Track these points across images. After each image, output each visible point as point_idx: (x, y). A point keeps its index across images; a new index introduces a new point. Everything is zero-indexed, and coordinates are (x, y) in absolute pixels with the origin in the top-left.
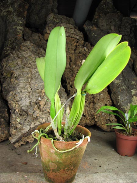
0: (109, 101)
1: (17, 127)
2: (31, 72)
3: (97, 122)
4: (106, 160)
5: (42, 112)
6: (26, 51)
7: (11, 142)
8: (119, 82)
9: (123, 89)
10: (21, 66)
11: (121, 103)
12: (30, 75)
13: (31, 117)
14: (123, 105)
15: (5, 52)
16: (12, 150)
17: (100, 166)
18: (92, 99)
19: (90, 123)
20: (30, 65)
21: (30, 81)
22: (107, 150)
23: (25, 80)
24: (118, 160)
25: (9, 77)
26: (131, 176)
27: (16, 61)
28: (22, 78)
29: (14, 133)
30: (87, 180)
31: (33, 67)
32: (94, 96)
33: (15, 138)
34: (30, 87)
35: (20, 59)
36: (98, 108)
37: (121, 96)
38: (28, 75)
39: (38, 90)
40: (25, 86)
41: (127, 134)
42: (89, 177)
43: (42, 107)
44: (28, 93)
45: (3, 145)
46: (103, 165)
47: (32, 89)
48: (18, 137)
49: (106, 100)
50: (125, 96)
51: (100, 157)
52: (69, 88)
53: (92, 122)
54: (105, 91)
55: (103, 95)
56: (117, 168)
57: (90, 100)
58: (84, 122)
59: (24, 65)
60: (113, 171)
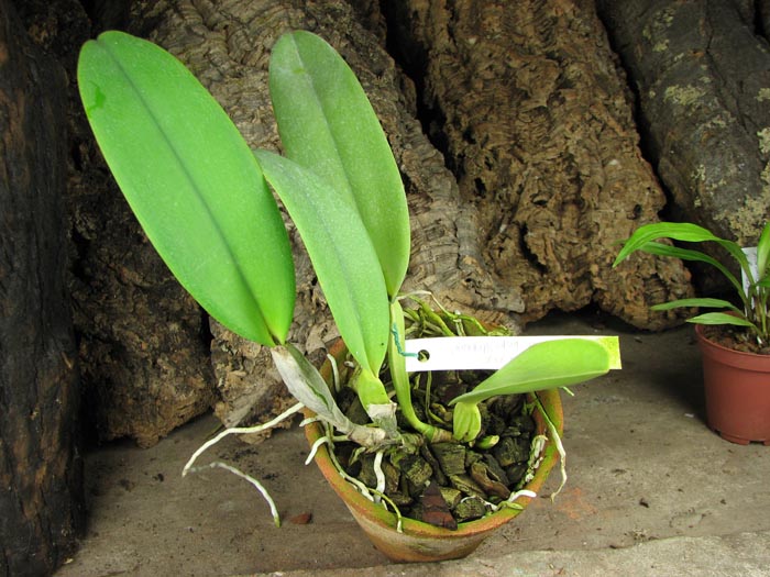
0: (649, 189)
1: (247, 355)
3: (603, 292)
4: (667, 470)
7: (227, 424)
8: (696, 95)
9: (719, 130)
10: (225, 66)
11: (708, 197)
13: (303, 301)
14: (724, 207)
15: (144, 5)
16: (237, 457)
17: (644, 504)
18: (572, 189)
19: (570, 298)
22: (660, 419)
23: (252, 133)
24: (720, 463)
27: (199, 46)
29: (234, 385)
32: (578, 174)
33: (242, 407)
35: (218, 35)
36: (602, 227)
37: (707, 164)
38: (265, 104)
41: (757, 342)
42: (605, 567)
45: (191, 438)
46: (653, 496)
48: (253, 399)
49: (636, 188)
50: (729, 160)
51: (635, 458)
52: (458, 145)
53: (579, 292)
54: (627, 146)
55: (620, 167)
56: (721, 506)
57: (564, 194)
58: (544, 298)
59: (239, 60)
60: (707, 521)
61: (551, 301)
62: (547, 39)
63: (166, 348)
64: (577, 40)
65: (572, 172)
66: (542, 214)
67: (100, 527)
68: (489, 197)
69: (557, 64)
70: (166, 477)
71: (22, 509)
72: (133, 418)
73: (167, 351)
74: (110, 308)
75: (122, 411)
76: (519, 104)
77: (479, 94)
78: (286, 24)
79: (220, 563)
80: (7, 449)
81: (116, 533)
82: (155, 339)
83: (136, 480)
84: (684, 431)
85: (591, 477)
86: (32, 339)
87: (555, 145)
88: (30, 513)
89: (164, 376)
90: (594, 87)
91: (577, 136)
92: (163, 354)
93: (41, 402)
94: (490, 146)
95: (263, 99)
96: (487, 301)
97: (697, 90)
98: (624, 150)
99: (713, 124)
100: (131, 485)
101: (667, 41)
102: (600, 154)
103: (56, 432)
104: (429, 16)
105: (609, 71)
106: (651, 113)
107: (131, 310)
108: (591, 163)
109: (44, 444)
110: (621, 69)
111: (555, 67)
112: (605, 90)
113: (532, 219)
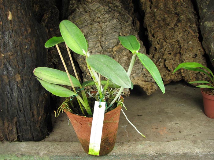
0: (200, 49)
2: (101, 27)
3: (184, 77)
4: (189, 124)
6: (93, 3)
10: (89, 22)
11: (213, 52)
12: (99, 31)
15: (71, 6)
17: (180, 132)
18: (179, 50)
19: (176, 78)
20: (99, 19)
21: (101, 38)
22: (193, 111)
23: (94, 38)
26: (211, 144)
27: (83, 17)
28: (91, 37)
30: (159, 149)
31: (103, 21)
32: (181, 46)
34: (100, 45)
35: (88, 14)
36: (185, 60)
39: (108, 48)
40: (95, 45)
42: (161, 146)
44: (99, 52)
46: (183, 130)
47: (103, 48)
49: (196, 49)
51: (182, 120)
52: (151, 38)
53: (179, 77)
54: (194, 38)
55: (192, 44)
56: (200, 134)
57: (177, 51)
58: (169, 78)
59: (92, 20)
60: (194, 137)
61: (170, 79)
62: (175, 9)
64: (183, 9)
65: (179, 45)
66: (170, 56)
67: (55, 130)
68: (157, 51)
69: (177, 16)
71: (36, 125)
76: (167, 27)
77: (156, 24)
78: (104, 11)
80: (32, 113)
81: (57, 132)
83: (64, 120)
84: (198, 114)
85: (169, 124)
86: (37, 90)
87: (175, 38)
88: (38, 126)
90: (187, 21)
91: (181, 35)
93: (39, 103)
94: (158, 38)
95: (97, 30)
96: (149, 80)
97: (213, 23)
101: (207, 9)
102: (187, 40)
103: (43, 109)
104: (145, 3)
105: (192, 17)
106: (202, 29)
108: (184, 43)
109: (40, 112)
110: (196, 16)
111: (176, 17)
112: (190, 22)
113: (167, 58)
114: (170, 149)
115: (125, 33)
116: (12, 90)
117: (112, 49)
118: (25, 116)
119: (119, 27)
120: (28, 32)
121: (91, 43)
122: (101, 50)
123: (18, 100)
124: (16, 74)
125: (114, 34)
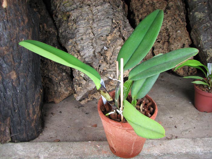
0: (187, 39)
1: (82, 83)
4: (183, 118)
5: (109, 65)
7: (77, 100)
8: (203, 15)
9: (208, 26)
10: (78, 4)
11: (202, 45)
12: (90, 16)
14: (206, 48)
16: (79, 107)
17: (176, 127)
18: (167, 38)
20: (89, 2)
21: (92, 24)
22: (183, 103)
23: (85, 24)
24: (196, 117)
25: (65, 20)
26: (209, 142)
28: (81, 22)
29: (79, 91)
30: (163, 149)
31: (94, 4)
33: (81, 95)
34: (92, 32)
36: (174, 49)
37: (203, 35)
38: (88, 16)
39: (102, 36)
40: (86, 32)
41: (208, 88)
42: (164, 145)
43: (108, 59)
44: (91, 40)
45: (68, 101)
46: (178, 125)
47: (95, 35)
48: (83, 94)
49: (184, 39)
50: (209, 35)
51: (175, 114)
54: (183, 27)
55: (180, 33)
56: (194, 129)
57: (165, 39)
59: (81, 2)
60: (190, 133)
63: (62, 80)
65: (168, 33)
66: (158, 45)
70: (62, 112)
71: (31, 124)
72: (54, 97)
73: (62, 81)
74: (48, 69)
75: (52, 95)
77: (144, 9)
79: (76, 136)
80: (28, 112)
81: (51, 127)
82: (60, 77)
84: (188, 107)
85: (164, 118)
86: (33, 87)
87: (164, 26)
88: (33, 125)
89: (62, 87)
90: (176, 9)
91: (170, 23)
92: (61, 81)
93: (35, 101)
95: (88, 14)
97: (203, 14)
98: (182, 28)
99: (206, 25)
100: (54, 114)
102: (175, 28)
103: (39, 107)
105: (180, 4)
106: (191, 19)
107: (53, 69)
108: (173, 32)
109: (36, 110)
110: (184, 3)
111: (166, 3)
112: (179, 10)
113: (156, 46)
114: (174, 149)
115: (118, 20)
116: (5, 89)
117: (106, 37)
118: (19, 116)
119: (111, 12)
120: (26, 23)
121: (82, 28)
122: (93, 37)
123: (12, 99)
124: (11, 71)
125: (107, 20)
